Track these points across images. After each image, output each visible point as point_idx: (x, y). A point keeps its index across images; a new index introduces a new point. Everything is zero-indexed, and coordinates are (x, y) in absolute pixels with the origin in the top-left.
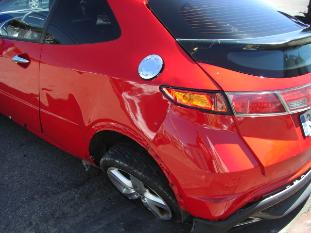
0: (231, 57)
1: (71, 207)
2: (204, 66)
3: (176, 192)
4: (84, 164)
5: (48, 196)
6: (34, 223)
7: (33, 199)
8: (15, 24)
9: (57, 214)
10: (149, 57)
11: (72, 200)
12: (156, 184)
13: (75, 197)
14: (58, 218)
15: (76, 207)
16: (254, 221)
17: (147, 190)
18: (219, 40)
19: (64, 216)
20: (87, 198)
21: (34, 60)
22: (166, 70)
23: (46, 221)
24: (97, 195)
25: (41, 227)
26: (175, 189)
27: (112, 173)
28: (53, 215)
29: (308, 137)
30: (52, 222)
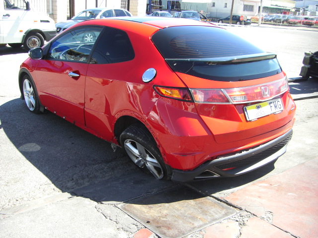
0: (195, 69)
1: (101, 173)
2: (179, 74)
3: (161, 151)
4: (112, 147)
5: (86, 166)
6: (75, 179)
7: (76, 167)
8: (71, 53)
9: (91, 176)
10: (148, 70)
11: (102, 169)
12: (150, 146)
13: (104, 168)
14: (91, 178)
15: (104, 173)
16: (215, 176)
17: (148, 155)
18: (189, 59)
19: (96, 177)
20: (112, 169)
21: (82, 75)
22: (157, 76)
23: (83, 179)
24: (120, 168)
25: (79, 181)
26: (161, 149)
27: (126, 145)
28: (88, 176)
29: (250, 121)
30: (87, 179)
